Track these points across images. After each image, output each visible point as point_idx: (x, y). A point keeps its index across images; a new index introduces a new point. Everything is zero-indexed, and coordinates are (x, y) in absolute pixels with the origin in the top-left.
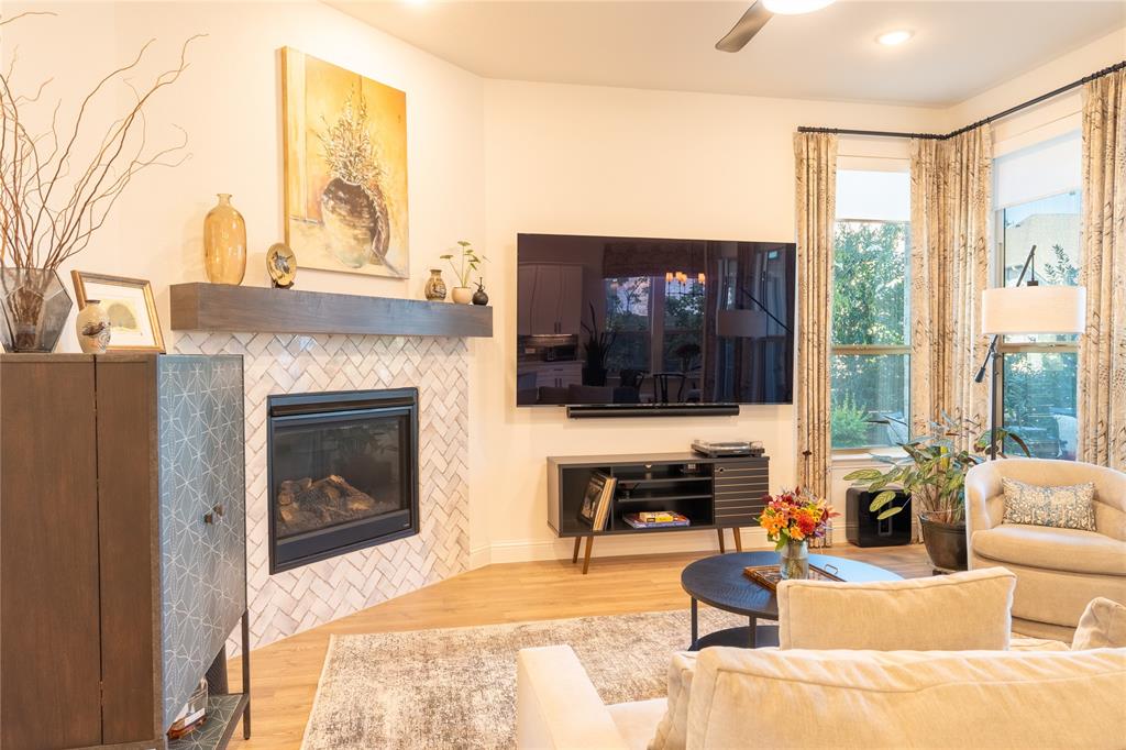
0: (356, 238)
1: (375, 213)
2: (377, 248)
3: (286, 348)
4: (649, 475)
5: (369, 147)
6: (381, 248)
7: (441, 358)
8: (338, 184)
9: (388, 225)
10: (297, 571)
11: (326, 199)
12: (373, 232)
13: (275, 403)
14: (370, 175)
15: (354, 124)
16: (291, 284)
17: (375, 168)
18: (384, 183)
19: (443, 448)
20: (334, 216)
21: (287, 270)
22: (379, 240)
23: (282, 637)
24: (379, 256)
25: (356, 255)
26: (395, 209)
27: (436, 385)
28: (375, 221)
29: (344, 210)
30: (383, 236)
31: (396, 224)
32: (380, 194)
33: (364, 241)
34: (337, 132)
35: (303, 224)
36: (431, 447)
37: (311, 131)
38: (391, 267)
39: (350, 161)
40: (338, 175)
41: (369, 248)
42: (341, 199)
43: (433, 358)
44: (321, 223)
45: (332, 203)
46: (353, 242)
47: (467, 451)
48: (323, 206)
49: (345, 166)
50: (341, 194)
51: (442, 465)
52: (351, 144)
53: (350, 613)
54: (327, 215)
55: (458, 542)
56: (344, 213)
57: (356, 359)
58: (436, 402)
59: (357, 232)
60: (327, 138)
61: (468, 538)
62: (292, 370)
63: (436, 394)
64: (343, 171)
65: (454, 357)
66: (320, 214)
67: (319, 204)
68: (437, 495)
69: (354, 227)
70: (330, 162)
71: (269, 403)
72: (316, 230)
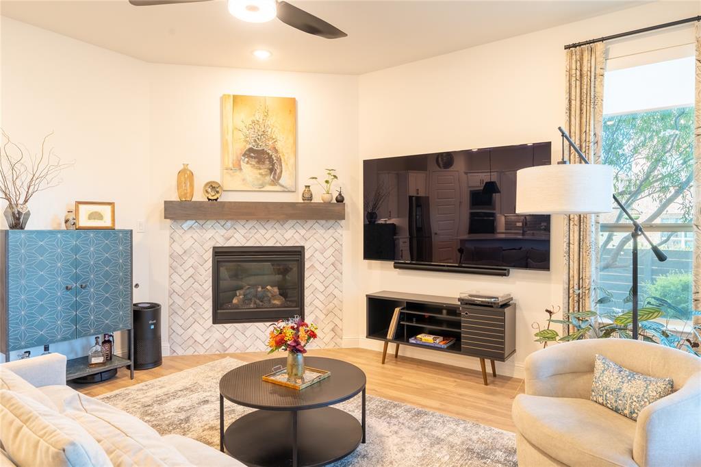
0: (260, 174)
1: (273, 160)
2: (274, 177)
3: (223, 226)
4: (444, 312)
5: (270, 130)
6: (276, 178)
7: (321, 231)
8: (251, 150)
9: (281, 165)
10: (227, 325)
11: (243, 158)
12: (272, 170)
13: (217, 250)
14: (270, 143)
15: (261, 121)
16: (218, 198)
17: (274, 139)
18: (279, 146)
19: (322, 279)
20: (248, 165)
21: (218, 192)
22: (275, 173)
23: (217, 352)
24: (275, 181)
25: (261, 182)
26: (286, 158)
27: (317, 245)
28: (273, 165)
29: (253, 162)
30: (278, 171)
31: (287, 164)
32: (276, 151)
33: (266, 175)
34: (250, 127)
35: (231, 171)
36: (312, 278)
37: (236, 129)
38: (283, 186)
39: (258, 139)
40: (251, 146)
41: (269, 178)
42: (252, 157)
43: (314, 231)
44: (241, 169)
45: (247, 159)
46: (259, 176)
47: (341, 282)
48: (242, 162)
49: (255, 141)
50: (252, 155)
51: (321, 288)
52: (258, 130)
53: (257, 351)
54: (244, 165)
55: (333, 330)
56: (254, 163)
57: (263, 231)
58: (317, 255)
59: (261, 171)
60: (245, 130)
61: (341, 330)
62: (226, 235)
63: (317, 250)
64: (254, 144)
65: (331, 231)
66: (240, 166)
67: (240, 161)
68: (317, 302)
69: (260, 169)
70: (247, 141)
71: (213, 249)
72: (238, 173)
